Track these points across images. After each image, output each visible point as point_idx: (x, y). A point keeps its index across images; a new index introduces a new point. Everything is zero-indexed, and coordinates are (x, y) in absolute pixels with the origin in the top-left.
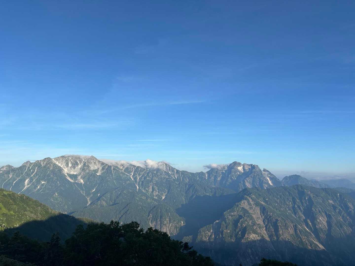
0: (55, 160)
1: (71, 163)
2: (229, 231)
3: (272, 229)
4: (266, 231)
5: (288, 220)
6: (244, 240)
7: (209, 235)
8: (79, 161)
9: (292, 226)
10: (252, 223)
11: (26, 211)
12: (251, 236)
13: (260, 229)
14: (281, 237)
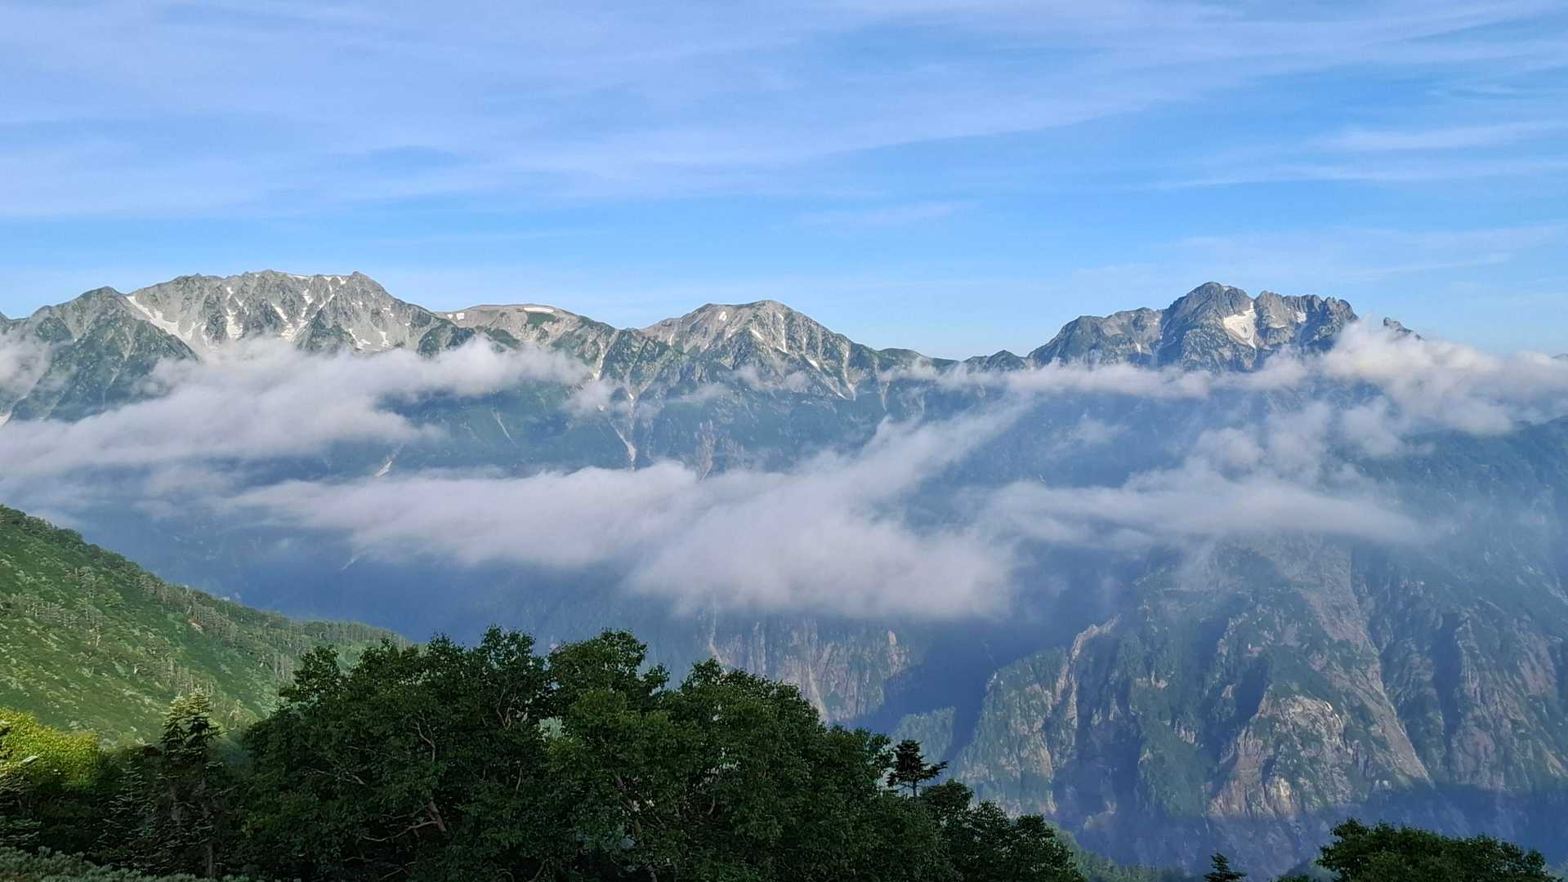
0: (143, 303)
1: (240, 315)
2: (1163, 684)
3: (1421, 670)
4: (1385, 683)
5: (1520, 621)
6: (1251, 733)
7: (1044, 706)
8: (283, 302)
9: (1544, 653)
10: (1300, 638)
11: (19, 590)
12: (1291, 710)
13: (1347, 670)
14: (1470, 715)
